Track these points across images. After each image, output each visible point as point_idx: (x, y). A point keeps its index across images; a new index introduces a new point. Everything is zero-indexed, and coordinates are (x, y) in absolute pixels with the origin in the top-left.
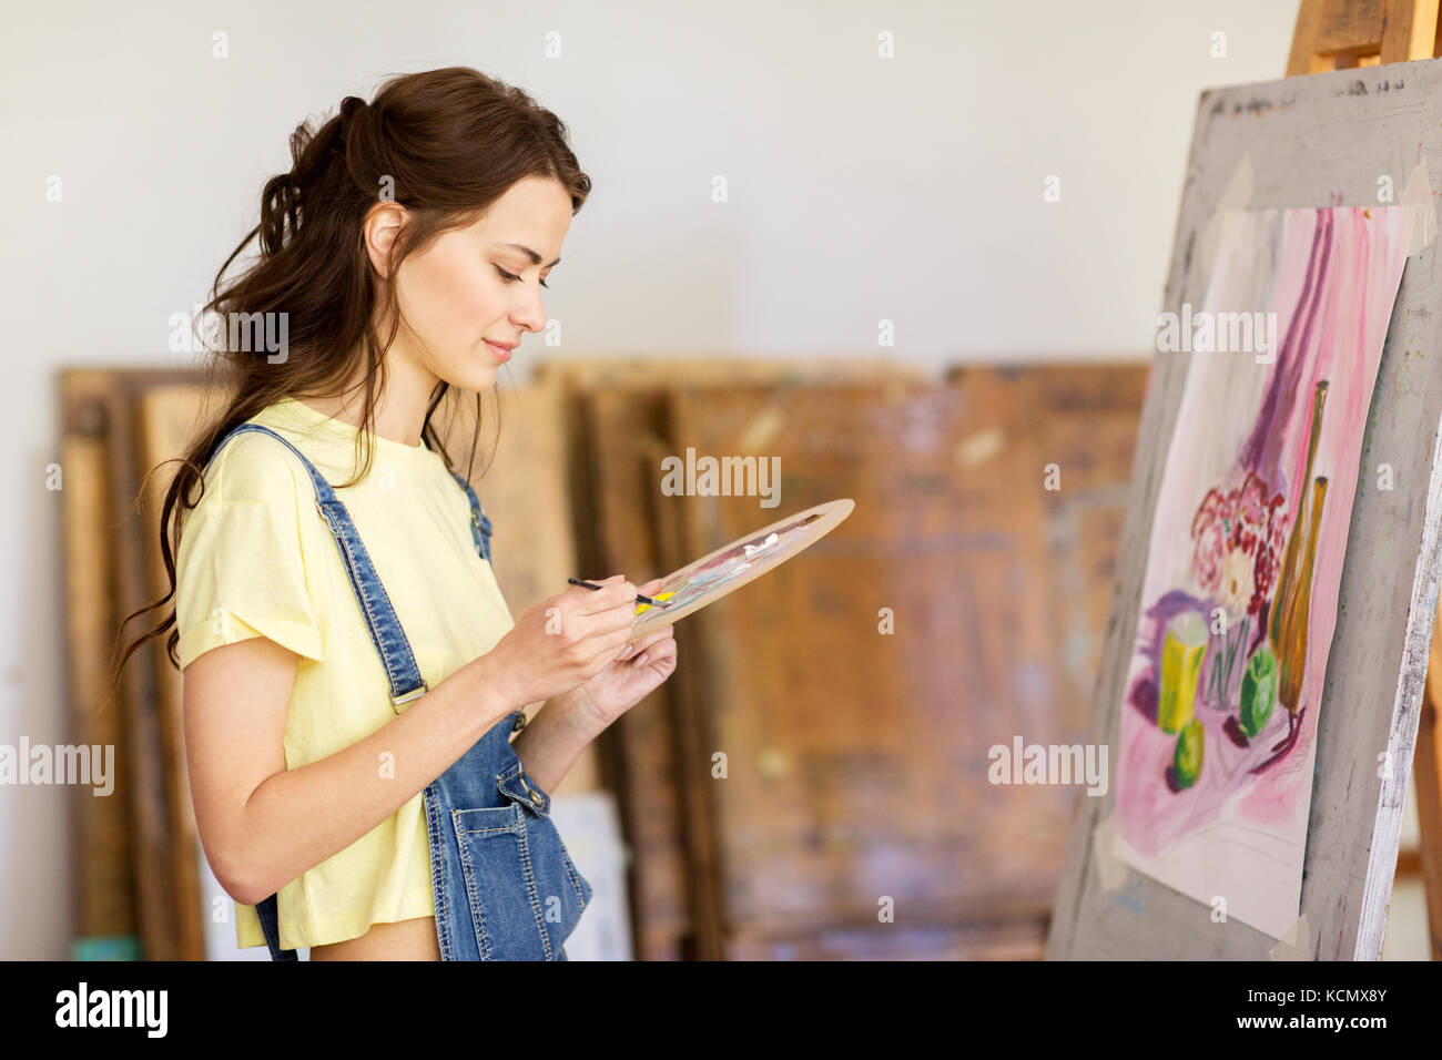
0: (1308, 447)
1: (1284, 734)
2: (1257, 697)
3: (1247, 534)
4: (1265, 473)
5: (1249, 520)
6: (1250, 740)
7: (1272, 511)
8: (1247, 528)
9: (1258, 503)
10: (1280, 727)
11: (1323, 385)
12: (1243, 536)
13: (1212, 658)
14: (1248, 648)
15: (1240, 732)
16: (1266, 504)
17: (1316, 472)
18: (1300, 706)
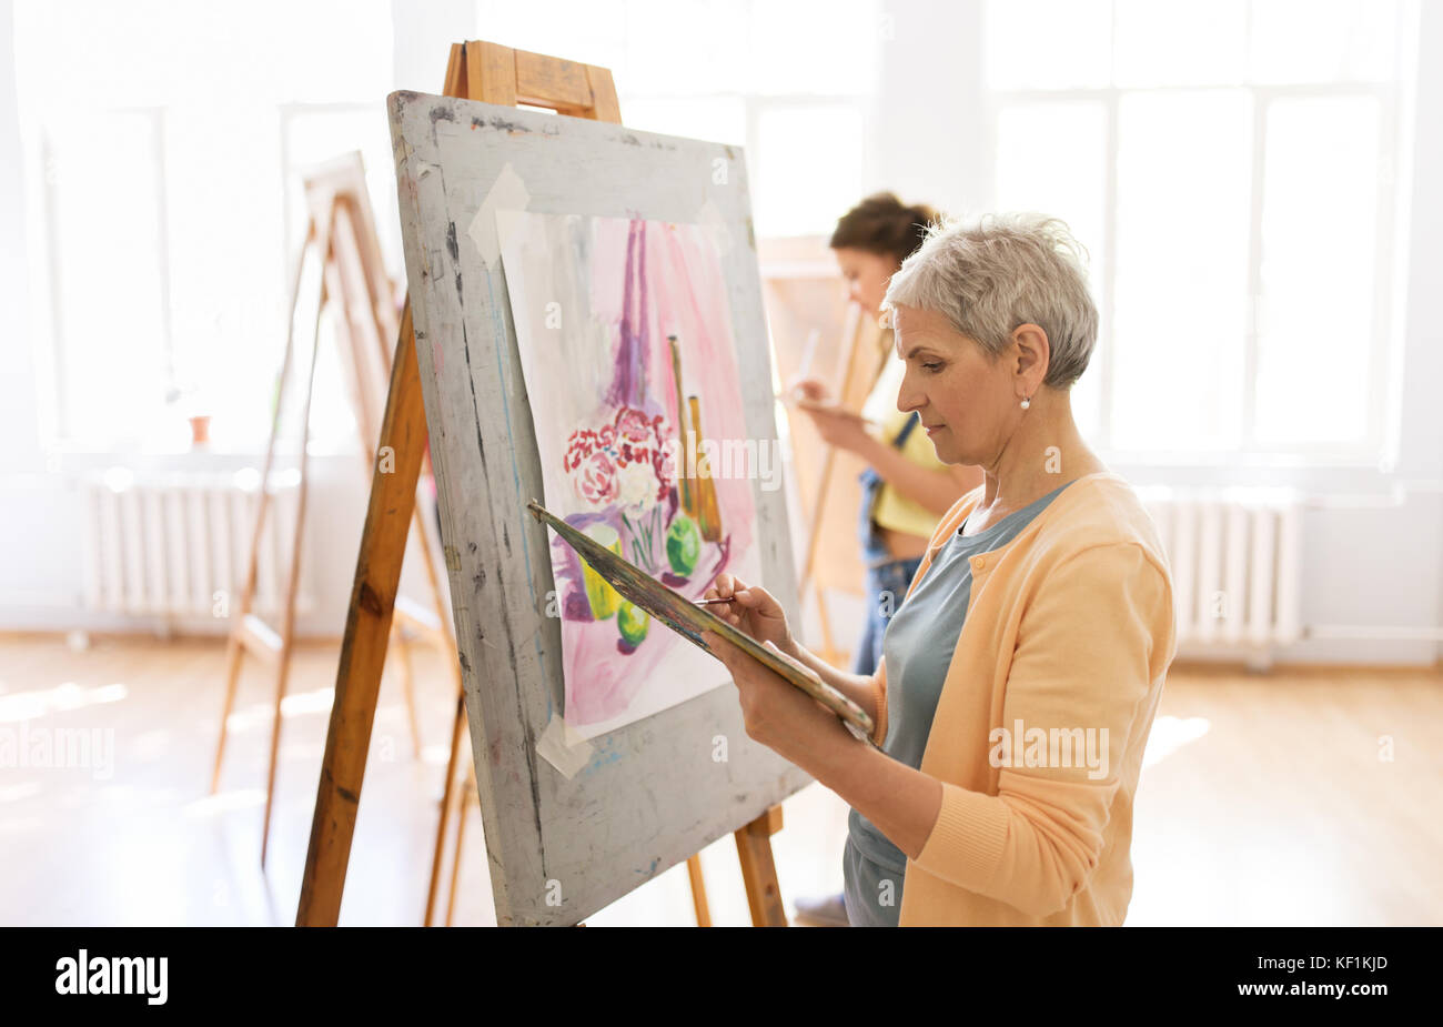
0: (674, 380)
1: (718, 557)
2: (684, 550)
3: (637, 450)
4: (636, 403)
5: (635, 440)
6: (689, 578)
7: (656, 428)
8: (634, 446)
9: (640, 426)
10: (712, 555)
11: (673, 339)
12: (633, 452)
13: (630, 546)
14: (664, 523)
15: (678, 578)
16: (649, 424)
17: (686, 394)
18: (724, 536)
